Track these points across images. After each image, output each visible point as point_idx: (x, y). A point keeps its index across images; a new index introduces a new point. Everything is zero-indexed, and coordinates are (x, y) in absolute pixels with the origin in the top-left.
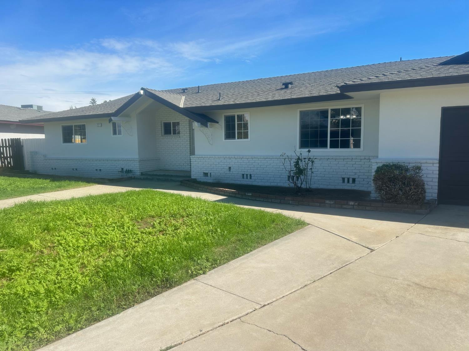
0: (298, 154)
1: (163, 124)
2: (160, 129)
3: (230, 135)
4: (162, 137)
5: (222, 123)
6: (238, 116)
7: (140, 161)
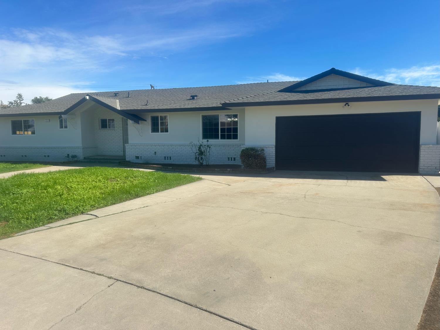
0: (201, 143)
1: (100, 120)
2: (98, 124)
3: (155, 129)
4: (100, 130)
5: (149, 121)
6: (161, 116)
7: (83, 148)
